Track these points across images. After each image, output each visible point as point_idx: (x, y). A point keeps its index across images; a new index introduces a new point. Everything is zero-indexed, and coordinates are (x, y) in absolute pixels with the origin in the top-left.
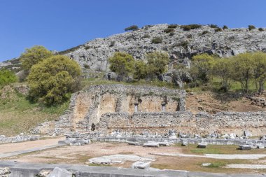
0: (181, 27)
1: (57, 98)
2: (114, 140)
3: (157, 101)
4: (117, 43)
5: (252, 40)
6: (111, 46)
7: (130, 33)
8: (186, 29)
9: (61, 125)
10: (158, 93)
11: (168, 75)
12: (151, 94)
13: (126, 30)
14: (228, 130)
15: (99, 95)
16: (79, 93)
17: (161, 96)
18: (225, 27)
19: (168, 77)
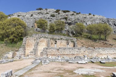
0: (62, 11)
1: (15, 39)
2: (58, 61)
3: (64, 42)
4: (34, 15)
5: (93, 19)
6: (31, 16)
7: (39, 11)
8: (64, 12)
9: (21, 54)
10: (64, 39)
11: (65, 31)
12: (61, 39)
13: (37, 10)
14: (101, 55)
15: (38, 39)
16: (27, 37)
17: (66, 40)
18: (80, 13)
19: (65, 32)
